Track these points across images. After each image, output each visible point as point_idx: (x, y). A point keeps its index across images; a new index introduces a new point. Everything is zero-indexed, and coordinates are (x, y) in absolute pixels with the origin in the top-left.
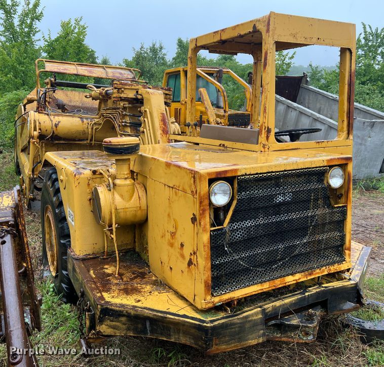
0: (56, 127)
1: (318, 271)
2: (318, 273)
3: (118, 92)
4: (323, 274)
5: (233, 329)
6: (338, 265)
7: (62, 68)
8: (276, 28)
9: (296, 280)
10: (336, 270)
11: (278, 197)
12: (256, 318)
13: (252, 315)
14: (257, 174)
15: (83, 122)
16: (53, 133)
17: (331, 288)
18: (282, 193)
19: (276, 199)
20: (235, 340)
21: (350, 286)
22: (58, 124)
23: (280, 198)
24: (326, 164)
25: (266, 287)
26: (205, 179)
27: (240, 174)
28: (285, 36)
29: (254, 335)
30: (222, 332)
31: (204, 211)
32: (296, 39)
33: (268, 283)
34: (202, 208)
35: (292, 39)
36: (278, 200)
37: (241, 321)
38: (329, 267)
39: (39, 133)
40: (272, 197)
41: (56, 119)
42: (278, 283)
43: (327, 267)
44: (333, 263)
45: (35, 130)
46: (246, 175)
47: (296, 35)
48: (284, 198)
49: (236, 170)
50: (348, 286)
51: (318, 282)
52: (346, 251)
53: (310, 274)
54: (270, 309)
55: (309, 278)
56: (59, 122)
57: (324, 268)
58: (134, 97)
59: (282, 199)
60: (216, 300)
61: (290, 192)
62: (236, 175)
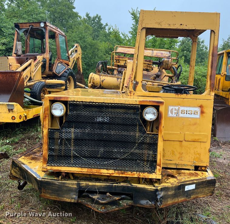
0: (102, 82)
1: (130, 173)
2: (129, 174)
3: (116, 62)
4: (133, 176)
5: (54, 187)
6: (148, 174)
7: (126, 50)
8: (144, 19)
9: (110, 174)
10: (144, 176)
11: (98, 118)
12: (72, 186)
13: (69, 184)
14: (82, 102)
15: (118, 80)
16: (100, 85)
17: (134, 186)
18: (101, 116)
19: (97, 119)
20: (55, 194)
21: (150, 189)
22: (104, 80)
23: (100, 119)
24: (138, 104)
25: (85, 170)
26: (47, 99)
27: (70, 100)
28: (151, 24)
29: (68, 196)
30: (47, 186)
31: (46, 117)
32: (161, 25)
33: (86, 169)
34: (45, 115)
35: (158, 25)
36: (98, 120)
37: (59, 184)
38: (139, 173)
39: (92, 84)
40: (93, 118)
41: (103, 78)
42: (95, 171)
43: (138, 173)
44: (144, 172)
45: (90, 83)
46: (74, 101)
47: (161, 23)
48: (103, 119)
49: (67, 98)
50: (148, 189)
51: (126, 180)
52: (157, 166)
53: (122, 174)
54: (84, 185)
55: (121, 175)
56: (104, 79)
57: (135, 172)
58: (124, 65)
59: (101, 120)
60: (49, 168)
61: (108, 117)
62: (67, 100)
